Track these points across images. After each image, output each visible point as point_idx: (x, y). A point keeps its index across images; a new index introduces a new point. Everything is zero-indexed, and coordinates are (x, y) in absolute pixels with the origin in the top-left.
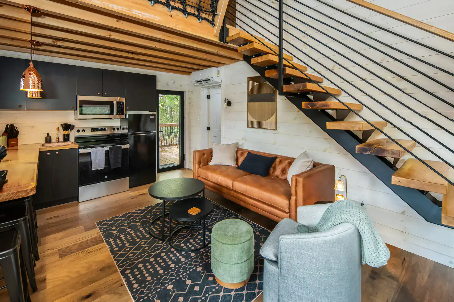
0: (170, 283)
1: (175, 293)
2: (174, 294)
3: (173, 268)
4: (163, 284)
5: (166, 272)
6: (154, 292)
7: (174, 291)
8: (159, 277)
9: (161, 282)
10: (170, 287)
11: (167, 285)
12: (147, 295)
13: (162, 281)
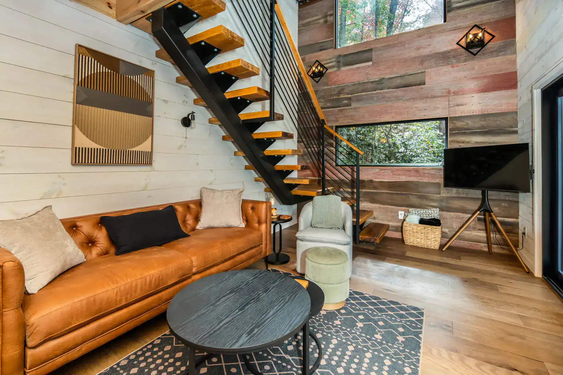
0: (373, 338)
1: (379, 330)
2: (381, 330)
3: (354, 345)
4: (381, 344)
5: (365, 349)
6: (395, 346)
7: (379, 331)
8: (376, 353)
9: (380, 348)
10: (378, 336)
11: (379, 340)
12: (404, 351)
13: (378, 347)
